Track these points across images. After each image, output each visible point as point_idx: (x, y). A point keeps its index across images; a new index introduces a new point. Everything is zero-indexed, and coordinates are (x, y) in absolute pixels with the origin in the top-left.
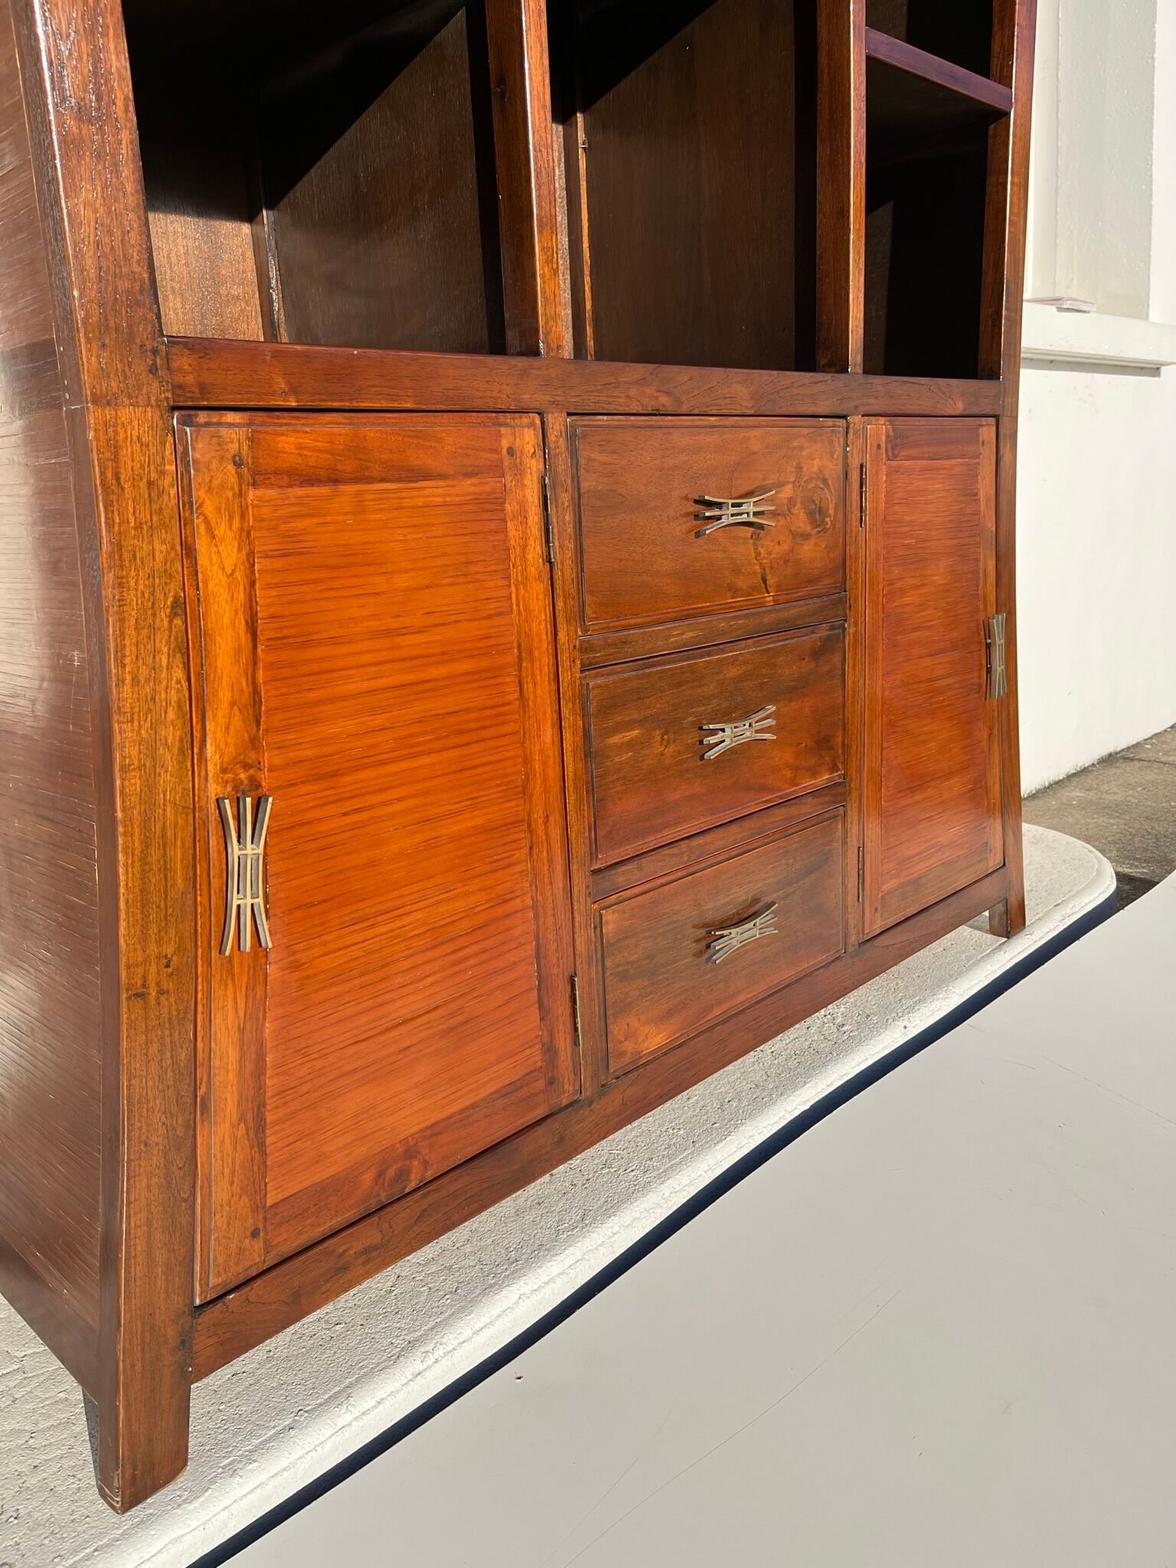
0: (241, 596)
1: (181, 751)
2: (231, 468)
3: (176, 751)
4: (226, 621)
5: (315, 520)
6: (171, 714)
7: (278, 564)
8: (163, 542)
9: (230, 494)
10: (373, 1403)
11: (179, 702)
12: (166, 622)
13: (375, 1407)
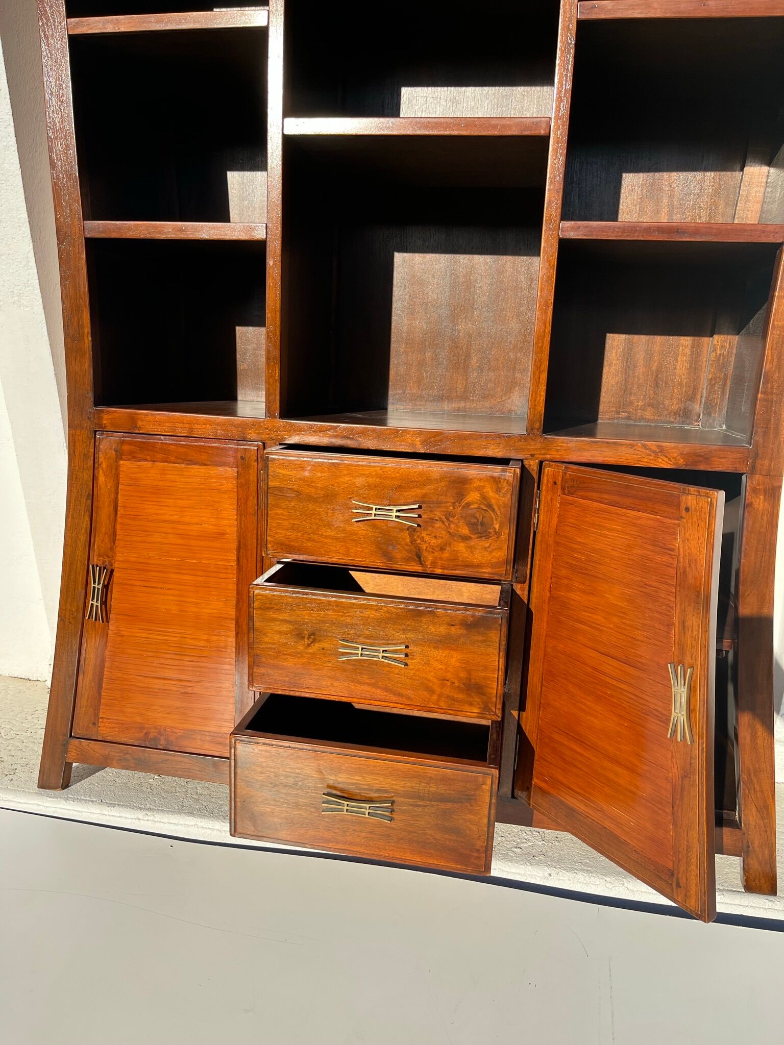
0: (113, 496)
1: (85, 544)
2: (114, 452)
3: (83, 544)
4: (106, 504)
5: (144, 475)
6: (83, 531)
7: (128, 488)
8: (87, 474)
9: (112, 461)
10: (118, 815)
11: (86, 528)
12: (85, 501)
13: (118, 817)
